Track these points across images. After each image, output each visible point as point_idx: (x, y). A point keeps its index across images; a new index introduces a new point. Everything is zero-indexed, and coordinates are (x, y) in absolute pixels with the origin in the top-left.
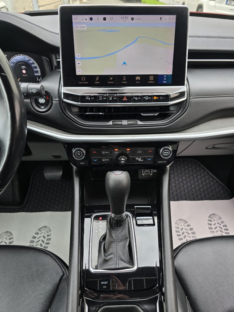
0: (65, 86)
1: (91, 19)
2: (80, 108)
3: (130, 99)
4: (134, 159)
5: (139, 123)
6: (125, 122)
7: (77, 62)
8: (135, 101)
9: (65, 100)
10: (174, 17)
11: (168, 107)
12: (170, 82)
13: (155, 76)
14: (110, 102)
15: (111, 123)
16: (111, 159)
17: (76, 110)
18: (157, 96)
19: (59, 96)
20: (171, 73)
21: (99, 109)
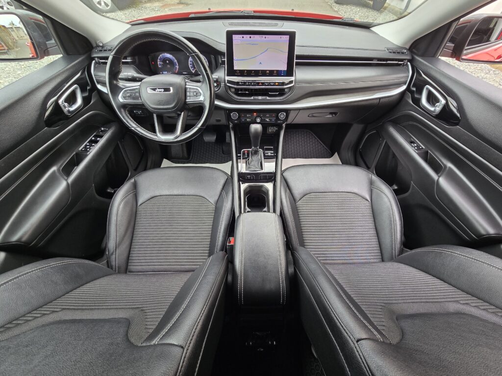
0: (227, 76)
1: (243, 37)
2: (235, 89)
3: (263, 84)
4: (265, 120)
5: (268, 98)
6: (260, 98)
7: (235, 62)
8: (265, 85)
9: (228, 84)
10: (288, 36)
11: (284, 89)
12: (285, 75)
13: (277, 71)
14: (252, 85)
15: (252, 98)
16: (252, 120)
17: (233, 90)
18: (278, 83)
19: (225, 82)
20: (286, 69)
21: (246, 90)
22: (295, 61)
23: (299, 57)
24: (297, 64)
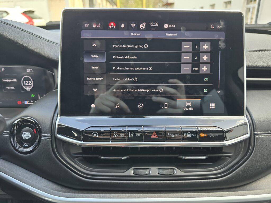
22: (245, 79)
23: (252, 71)
24: (252, 86)
